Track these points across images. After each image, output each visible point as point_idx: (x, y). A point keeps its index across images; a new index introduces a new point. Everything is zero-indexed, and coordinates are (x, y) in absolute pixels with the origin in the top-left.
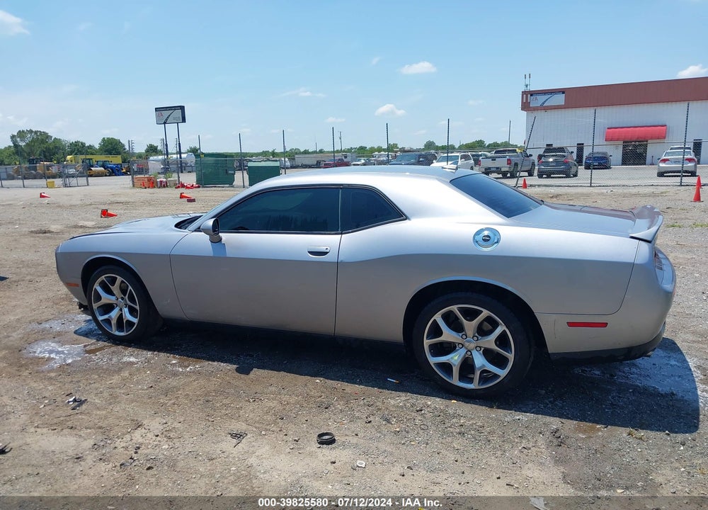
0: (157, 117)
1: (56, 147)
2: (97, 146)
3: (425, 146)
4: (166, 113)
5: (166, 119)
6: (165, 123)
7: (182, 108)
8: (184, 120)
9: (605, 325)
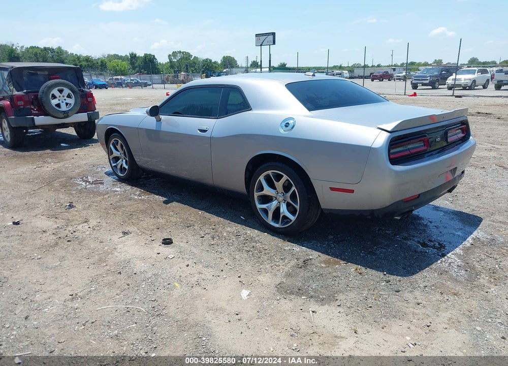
0: (257, 40)
1: (194, 62)
2: (219, 62)
3: (469, 62)
4: (262, 38)
5: (263, 43)
6: (261, 45)
7: (274, 34)
8: (274, 43)
9: (352, 191)
